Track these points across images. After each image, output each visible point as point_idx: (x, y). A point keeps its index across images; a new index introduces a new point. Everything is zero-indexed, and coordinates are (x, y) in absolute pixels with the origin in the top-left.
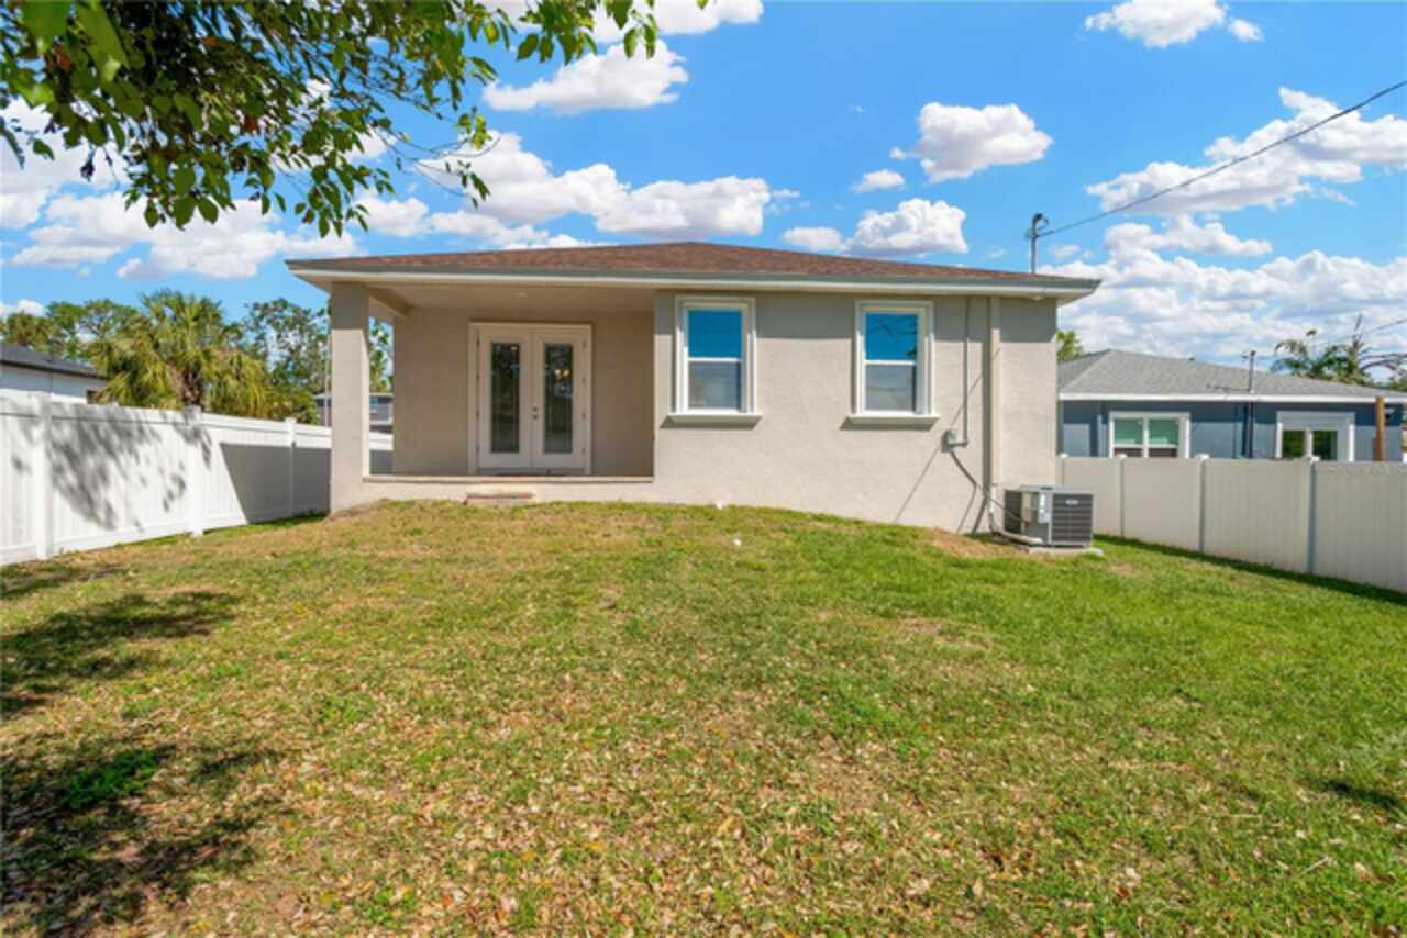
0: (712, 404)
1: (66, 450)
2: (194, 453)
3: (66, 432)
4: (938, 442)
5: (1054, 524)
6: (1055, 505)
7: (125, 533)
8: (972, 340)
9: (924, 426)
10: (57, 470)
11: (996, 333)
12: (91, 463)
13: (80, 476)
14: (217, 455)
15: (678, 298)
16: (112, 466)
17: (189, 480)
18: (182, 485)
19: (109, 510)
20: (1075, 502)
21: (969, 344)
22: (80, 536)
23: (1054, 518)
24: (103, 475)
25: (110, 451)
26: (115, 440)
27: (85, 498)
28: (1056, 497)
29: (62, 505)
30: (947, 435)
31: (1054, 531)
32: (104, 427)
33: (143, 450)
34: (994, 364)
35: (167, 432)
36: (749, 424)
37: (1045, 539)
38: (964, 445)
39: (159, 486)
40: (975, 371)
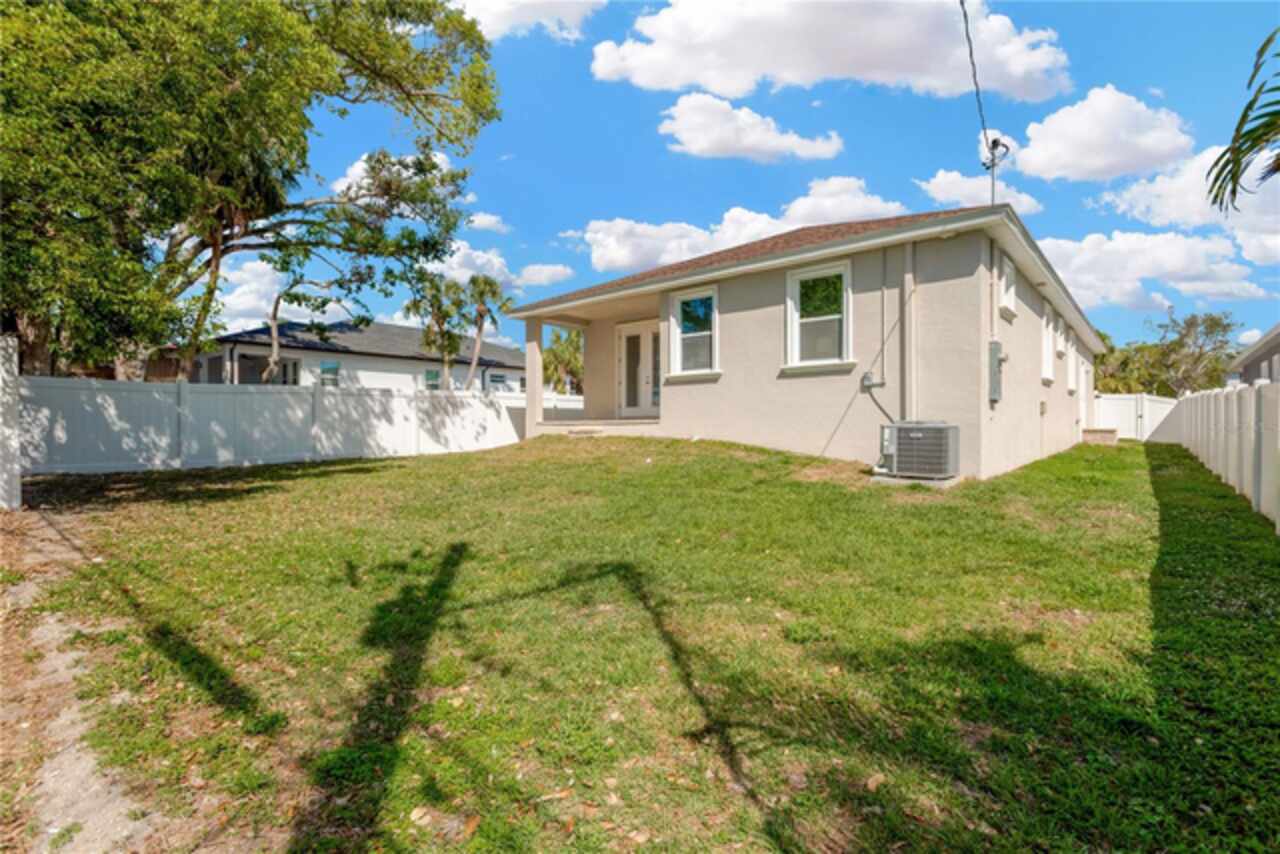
0: (696, 367)
1: (426, 413)
2: (491, 413)
3: (426, 405)
4: (858, 385)
5: (899, 456)
6: (899, 438)
7: (454, 448)
8: (888, 288)
9: (846, 370)
10: (423, 421)
11: (909, 277)
12: (438, 418)
13: (433, 424)
14: (505, 414)
15: (672, 294)
16: (447, 420)
17: (487, 425)
18: (484, 428)
19: (446, 440)
20: (920, 435)
21: (886, 292)
22: (431, 448)
23: (899, 450)
24: (443, 423)
25: (447, 413)
26: (450, 408)
27: (435, 433)
28: (900, 430)
29: (424, 436)
30: (865, 378)
31: (899, 462)
32: (444, 402)
33: (463, 412)
34: (907, 308)
35: (476, 403)
36: (714, 379)
37: (891, 470)
38: (882, 385)
39: (472, 429)
40: (892, 316)
